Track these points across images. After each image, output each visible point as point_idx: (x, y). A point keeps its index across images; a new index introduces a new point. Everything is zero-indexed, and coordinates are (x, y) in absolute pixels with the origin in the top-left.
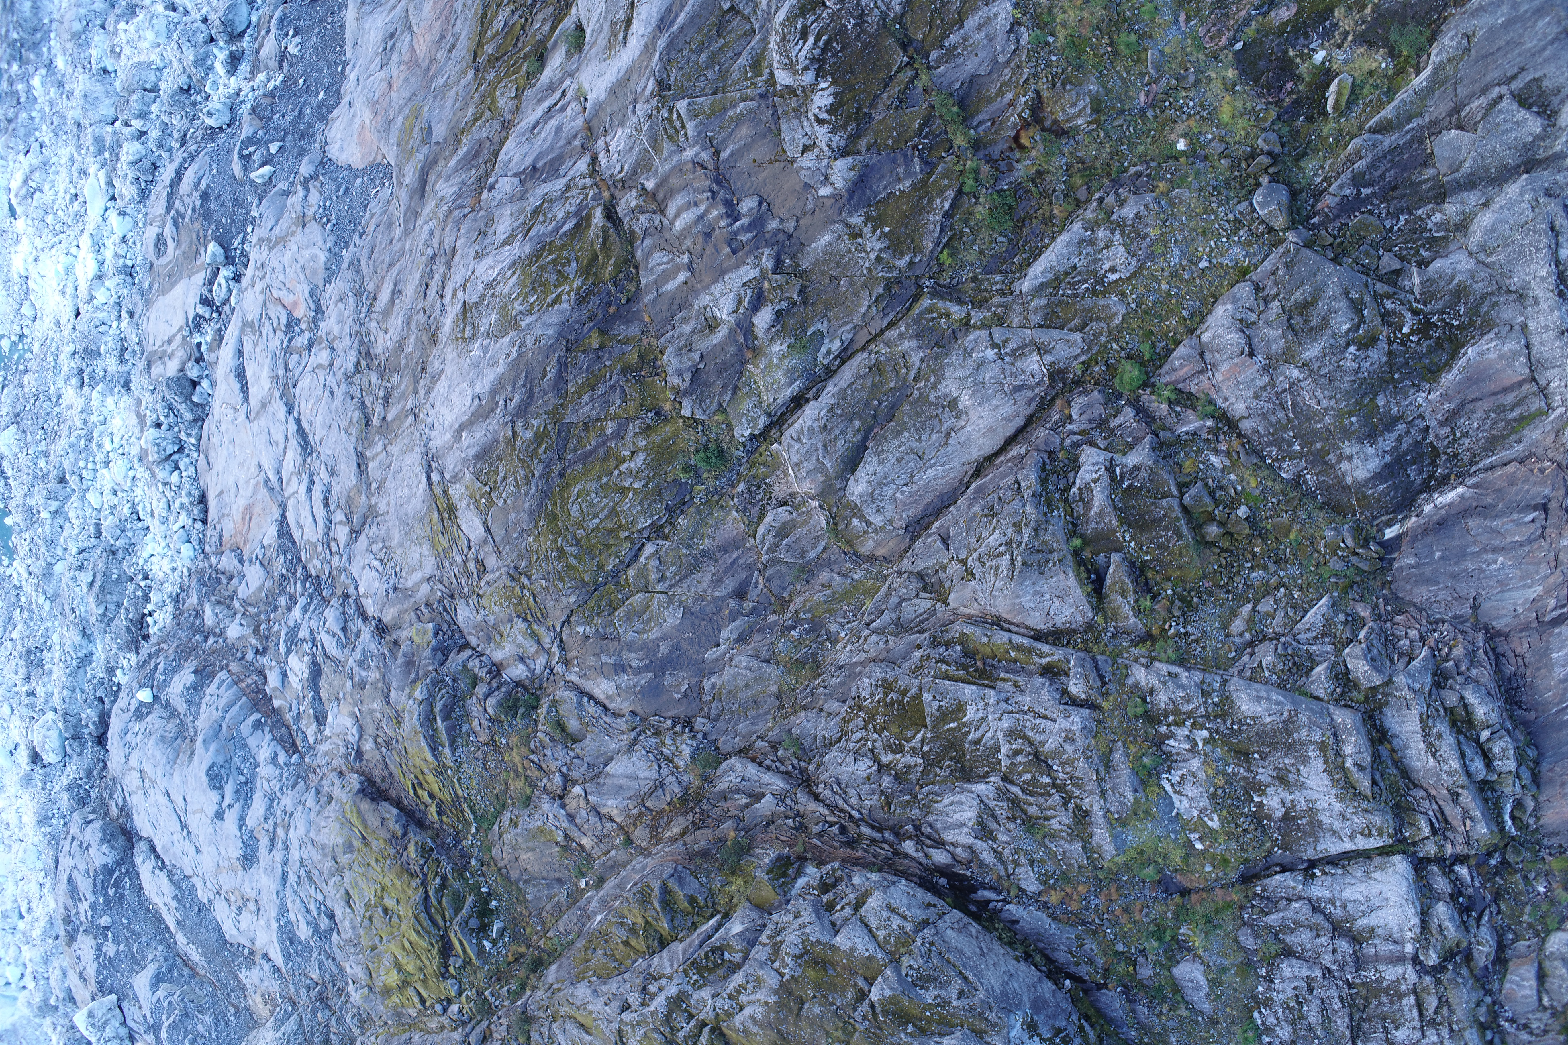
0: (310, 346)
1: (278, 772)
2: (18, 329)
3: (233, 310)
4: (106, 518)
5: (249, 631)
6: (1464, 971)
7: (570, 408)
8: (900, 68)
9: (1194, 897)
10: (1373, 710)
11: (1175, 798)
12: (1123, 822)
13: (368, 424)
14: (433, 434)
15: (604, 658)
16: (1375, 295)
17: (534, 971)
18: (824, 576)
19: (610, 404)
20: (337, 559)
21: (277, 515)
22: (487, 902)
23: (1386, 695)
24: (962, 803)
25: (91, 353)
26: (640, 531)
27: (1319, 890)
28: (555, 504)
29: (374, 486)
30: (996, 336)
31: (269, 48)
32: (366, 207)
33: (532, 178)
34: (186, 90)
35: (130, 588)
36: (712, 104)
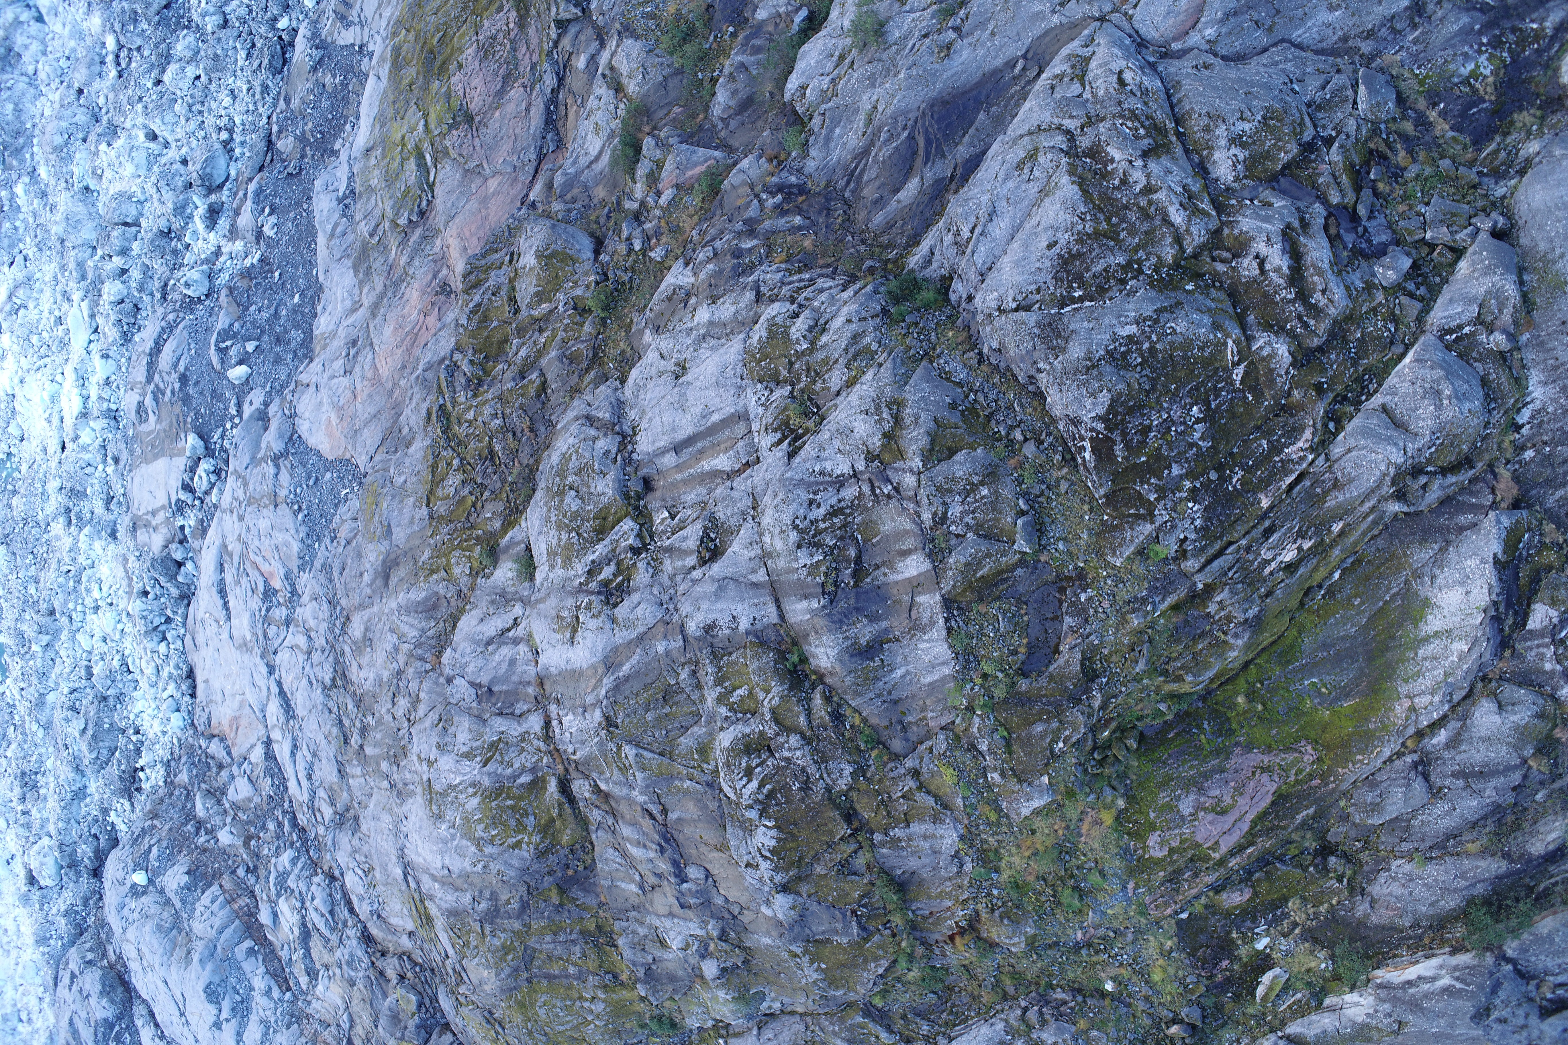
0: (288, 622)
1: (272, 1005)
3: (216, 505)
5: (239, 843)
7: (534, 938)
8: (843, 838)
13: (346, 742)
21: (263, 736)
28: (523, 998)
29: (355, 798)
33: (488, 701)
34: (166, 234)
35: (122, 741)
36: (659, 765)
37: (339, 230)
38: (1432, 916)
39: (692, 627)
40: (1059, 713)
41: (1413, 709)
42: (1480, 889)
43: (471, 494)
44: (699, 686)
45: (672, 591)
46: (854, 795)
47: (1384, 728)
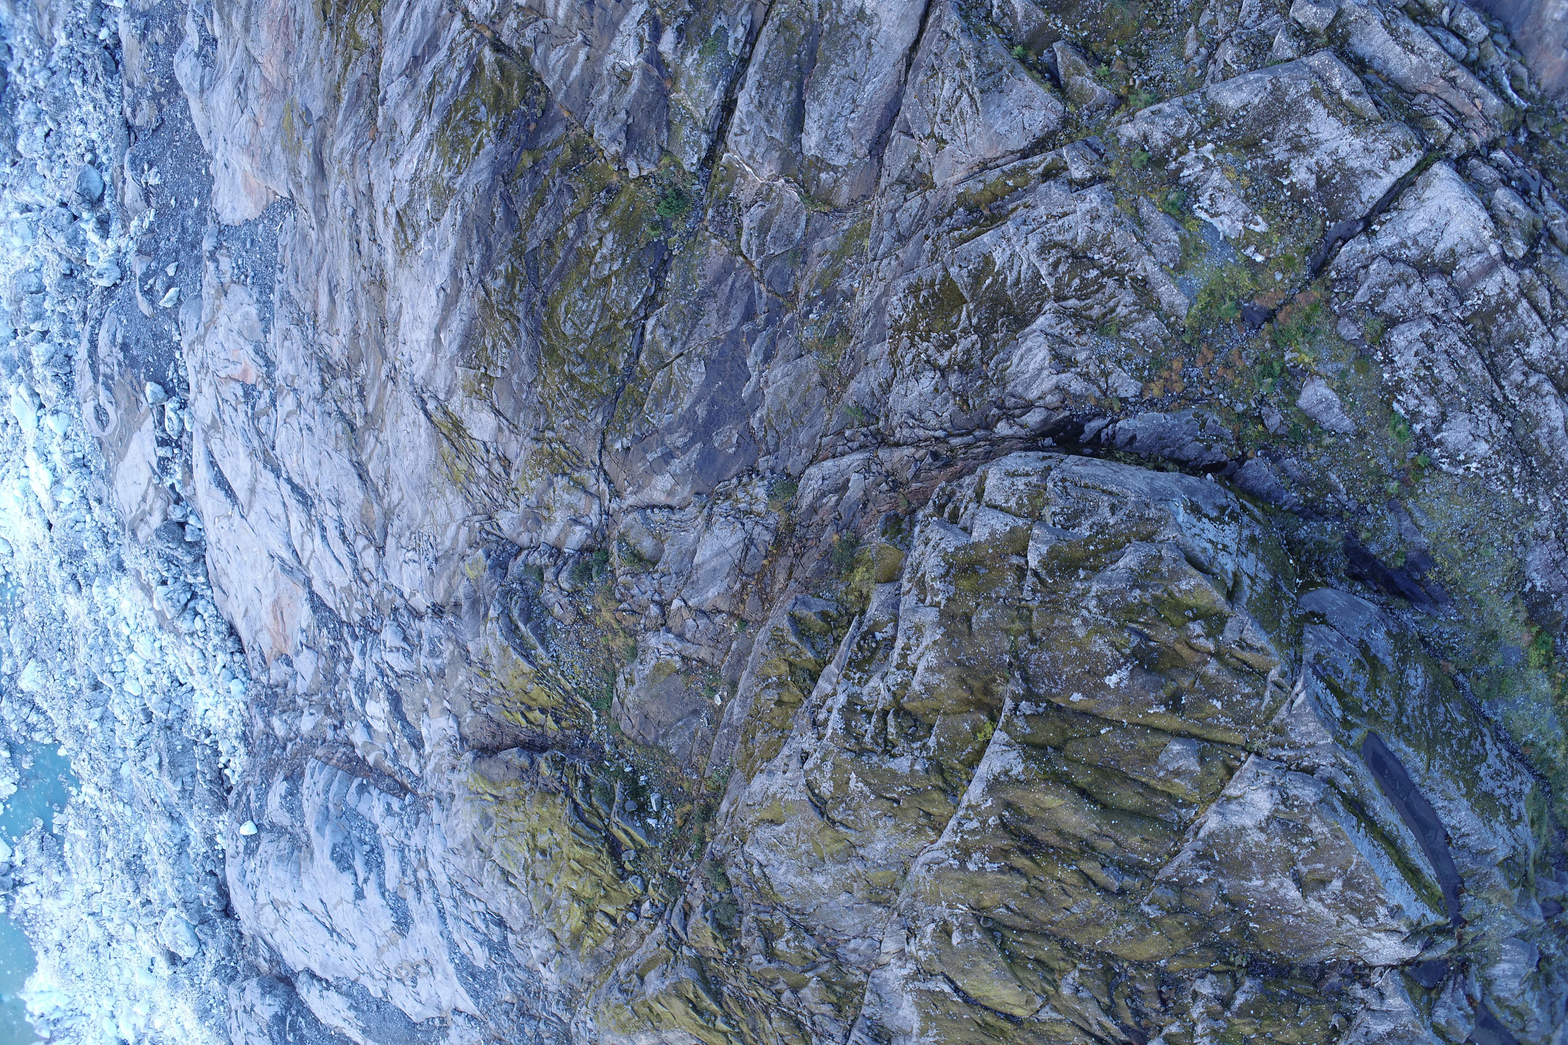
0: (273, 402)
1: (397, 820)
5: (320, 716)
6: (1555, 251)
7: (528, 234)
9: (1281, 316)
10: (1341, 47)
11: (1215, 222)
12: (1180, 268)
14: (414, 367)
15: (650, 457)
17: (706, 819)
18: (817, 246)
19: (562, 208)
20: (374, 586)
21: (305, 594)
22: (635, 781)
23: (1344, 26)
24: (1030, 349)
25: (76, 555)
26: (635, 312)
27: (1386, 241)
28: (548, 337)
29: (381, 484)
31: (131, 193)
32: (276, 244)
33: (416, 67)
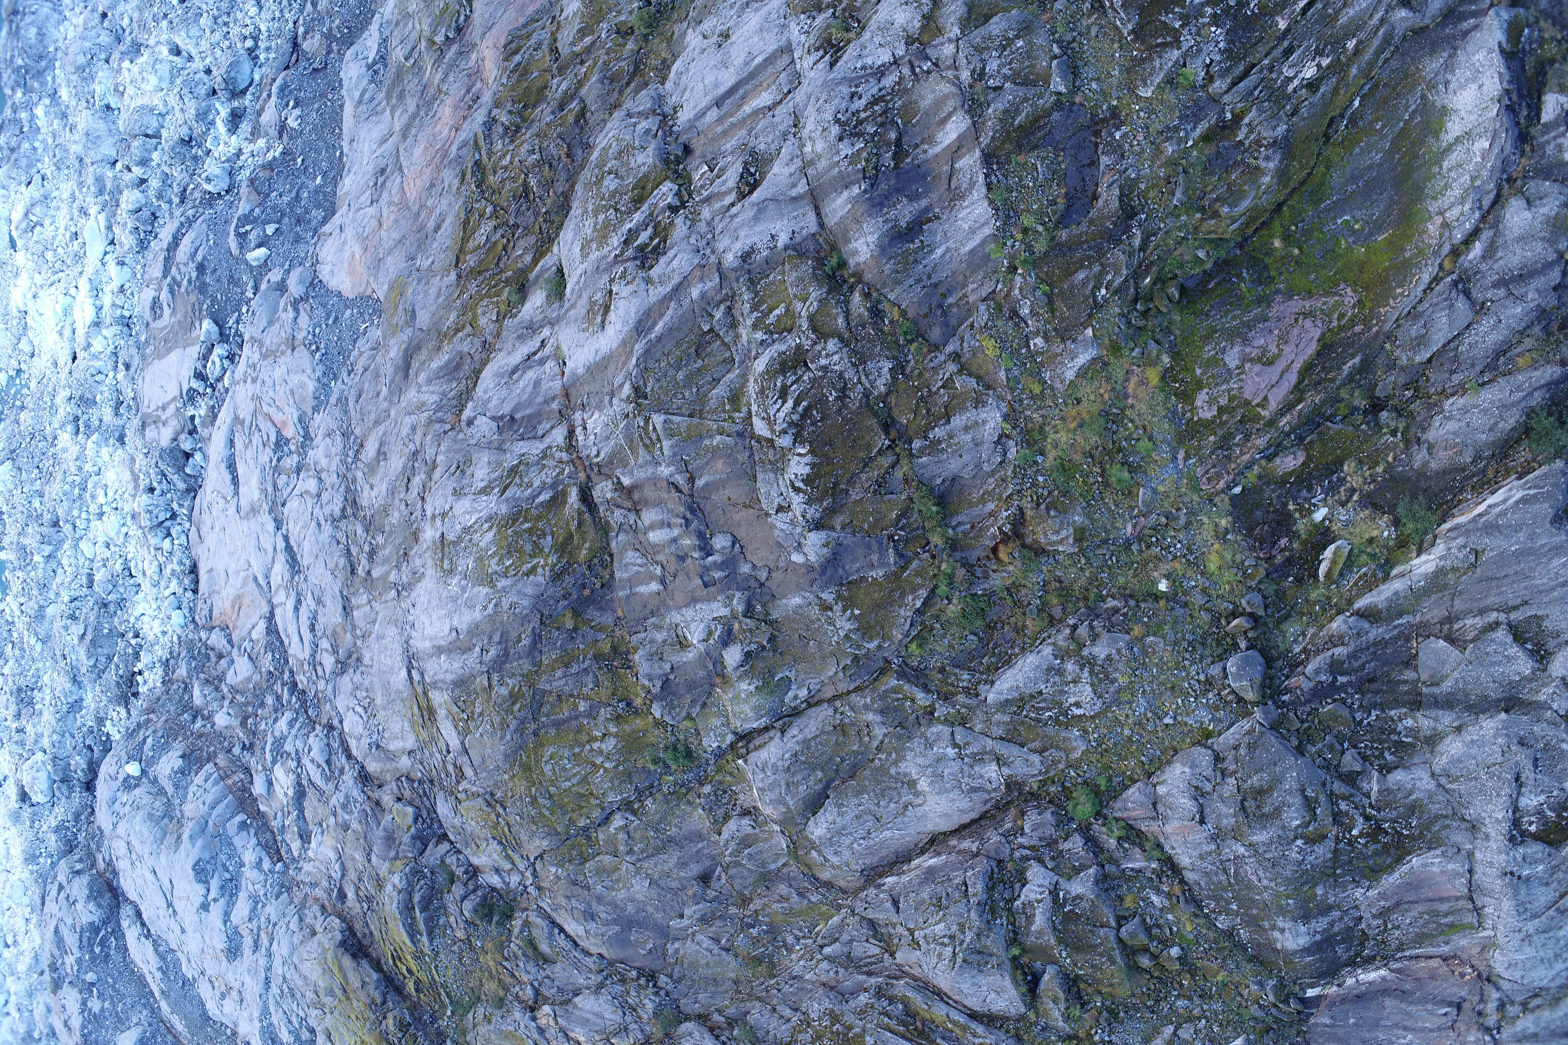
0: (298, 470)
1: (262, 877)
2: (16, 364)
3: (227, 390)
4: (98, 570)
5: (236, 723)
7: (544, 677)
8: (880, 452)
13: (353, 572)
14: (414, 634)
15: (575, 902)
16: (1331, 795)
18: (783, 889)
19: (583, 685)
20: (322, 682)
21: (266, 609)
26: (610, 803)
28: (529, 758)
29: (358, 633)
30: (958, 737)
31: (269, 116)
32: (355, 341)
33: (509, 429)
34: (187, 142)
35: (121, 644)
36: (688, 427)
37: (367, 95)
38: (1493, 443)
39: (730, 259)
40: (1101, 254)
41: (1445, 225)
42: (1537, 399)
43: (503, 236)
44: (734, 325)
45: (710, 236)
46: (892, 399)
47: (1420, 252)
